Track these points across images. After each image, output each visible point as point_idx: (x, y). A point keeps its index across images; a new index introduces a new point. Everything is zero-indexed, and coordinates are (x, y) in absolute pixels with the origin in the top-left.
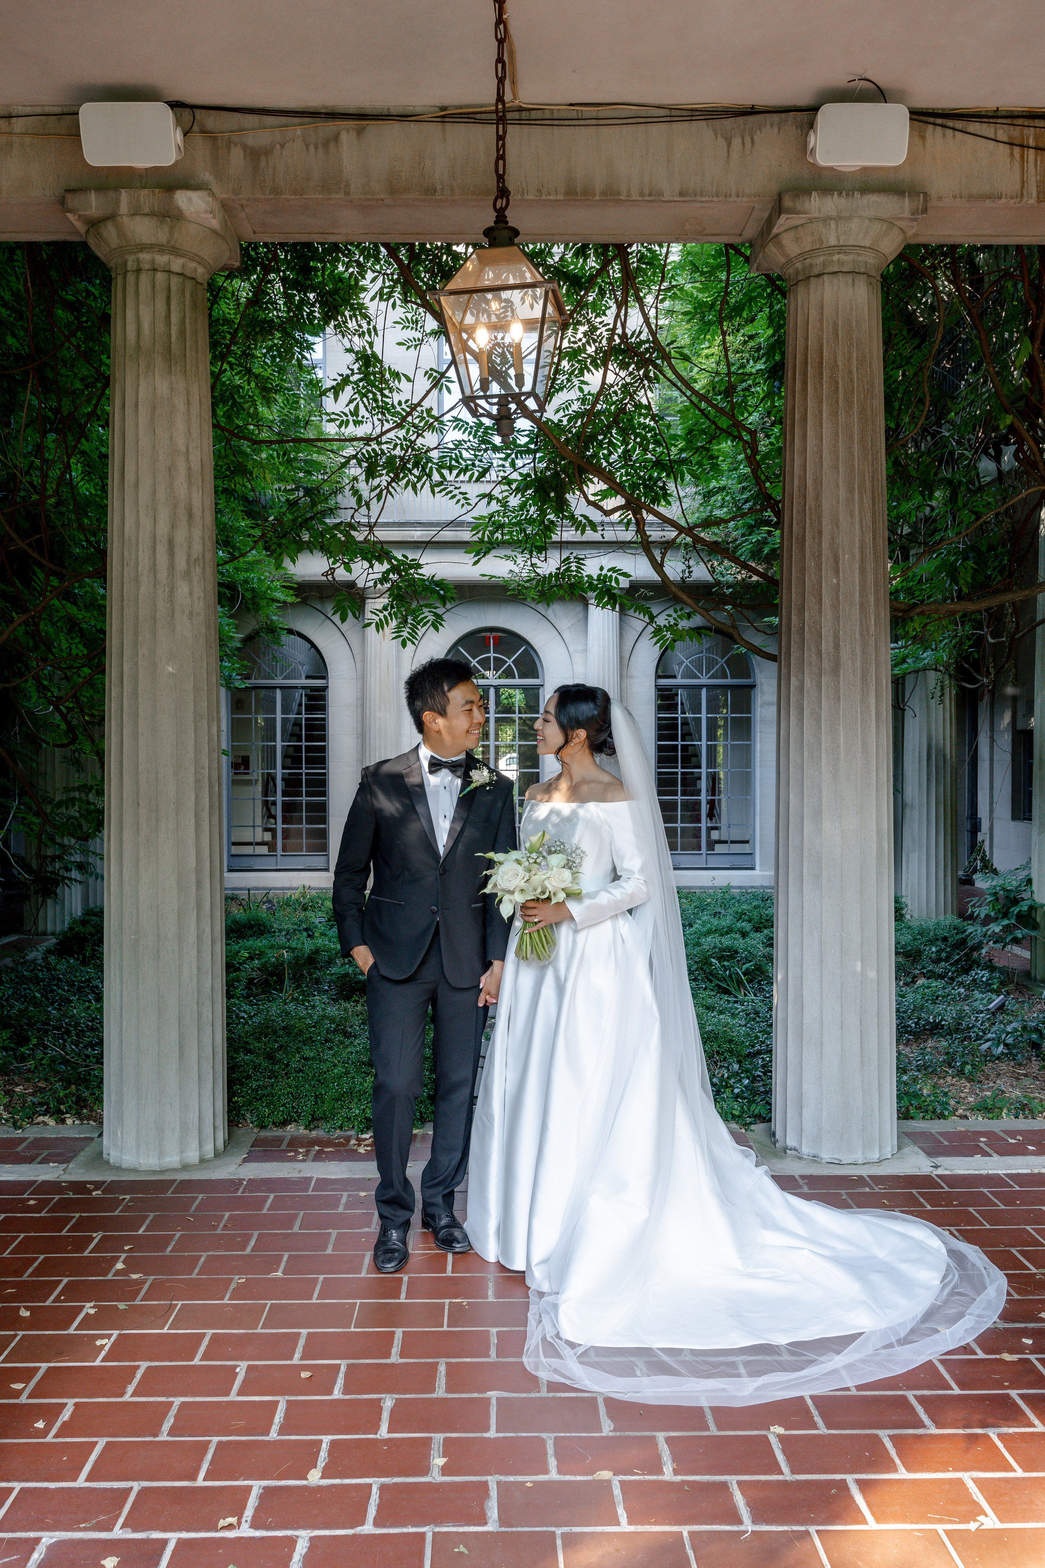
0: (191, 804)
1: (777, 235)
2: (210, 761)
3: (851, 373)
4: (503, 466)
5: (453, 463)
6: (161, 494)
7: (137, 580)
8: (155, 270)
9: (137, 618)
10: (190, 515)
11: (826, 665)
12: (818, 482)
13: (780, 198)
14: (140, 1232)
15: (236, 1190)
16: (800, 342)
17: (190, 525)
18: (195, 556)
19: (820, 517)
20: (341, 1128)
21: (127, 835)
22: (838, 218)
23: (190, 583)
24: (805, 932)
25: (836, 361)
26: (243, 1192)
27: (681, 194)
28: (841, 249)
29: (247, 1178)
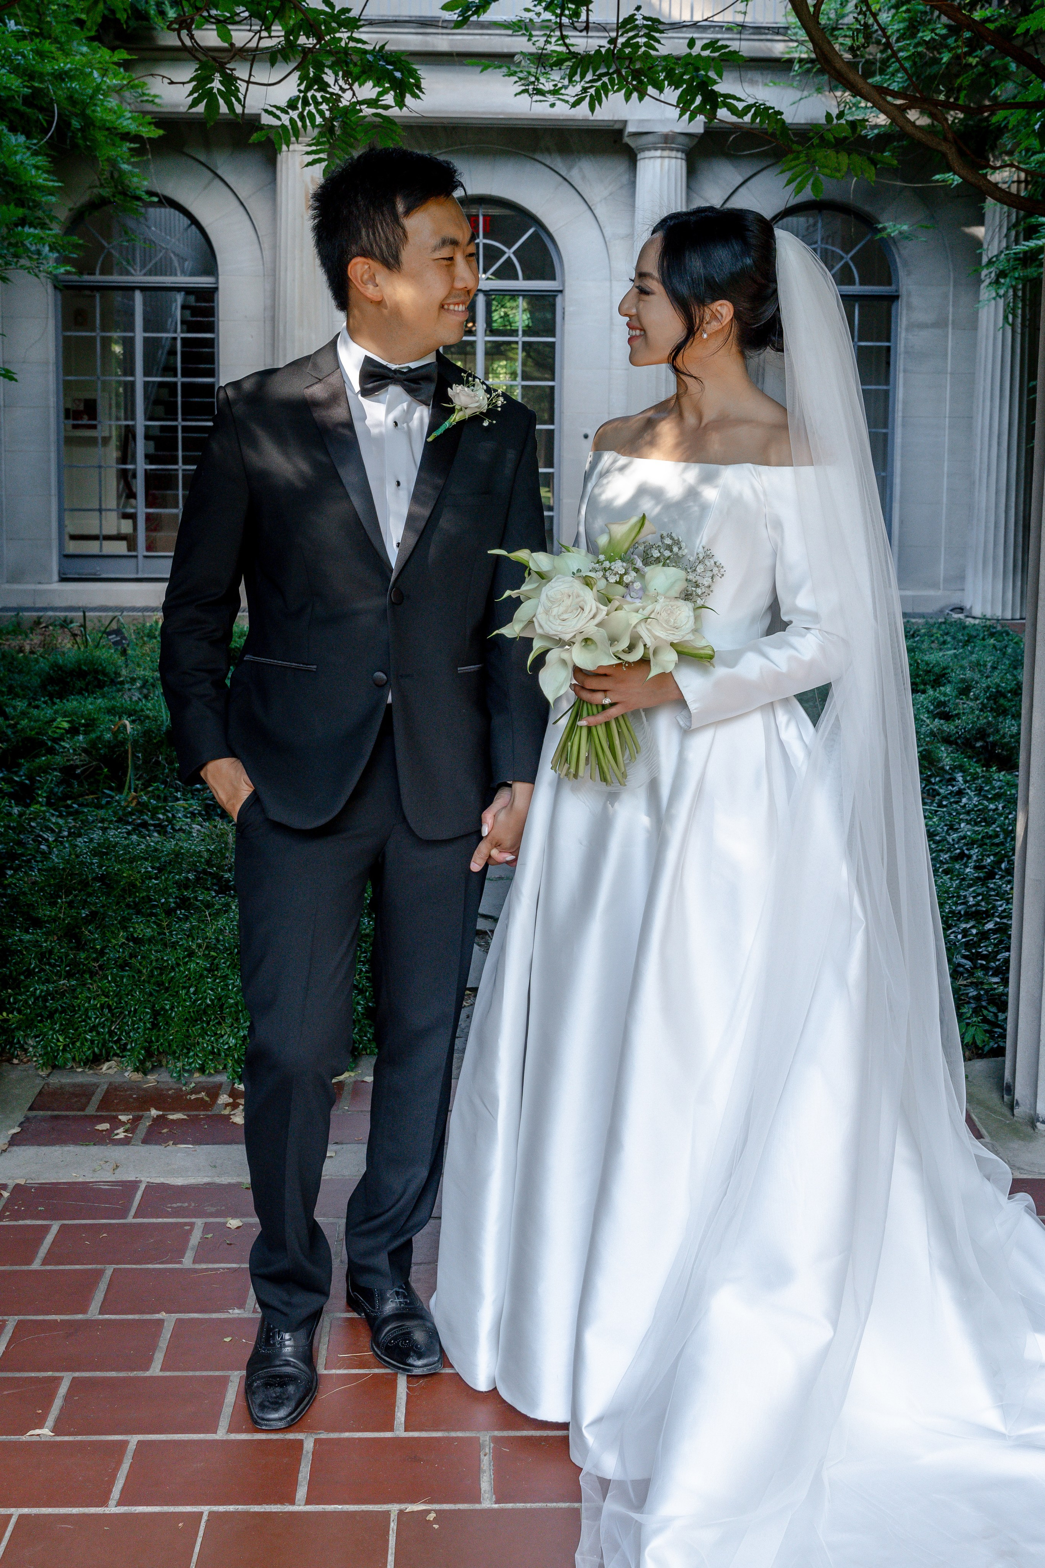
29: (11, 1184)
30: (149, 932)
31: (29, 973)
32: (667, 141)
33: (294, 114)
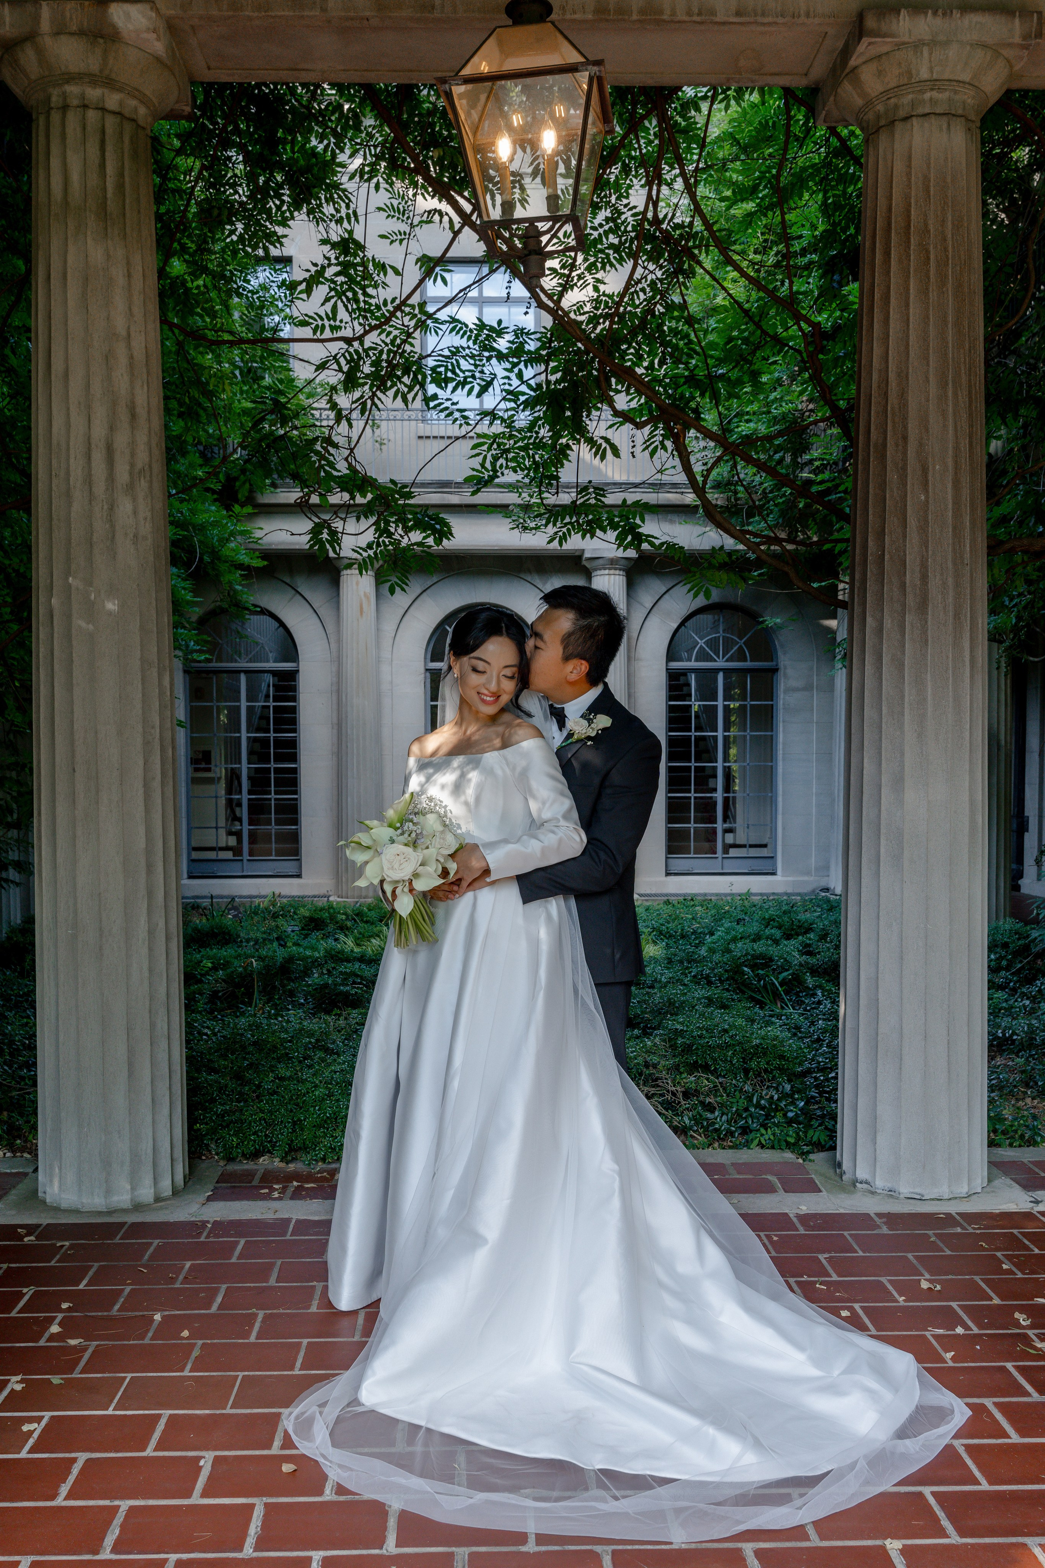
0: (139, 771)
1: (856, 68)
2: (162, 720)
3: (945, 239)
4: (509, 378)
5: (449, 374)
6: (97, 388)
7: (68, 494)
8: (85, 106)
9: (69, 541)
10: (133, 416)
11: (911, 600)
12: (903, 376)
13: (861, 17)
14: (81, 1287)
15: (199, 1235)
16: (882, 202)
17: (133, 428)
18: (139, 465)
19: (905, 419)
20: (324, 1160)
21: (61, 808)
22: (933, 43)
23: (134, 500)
24: (881, 923)
25: (926, 225)
26: (208, 1237)
27: (738, 14)
28: (935, 84)
29: (212, 1220)
30: (288, 1074)
31: (213, 1101)
32: (612, 563)
33: (371, 552)
